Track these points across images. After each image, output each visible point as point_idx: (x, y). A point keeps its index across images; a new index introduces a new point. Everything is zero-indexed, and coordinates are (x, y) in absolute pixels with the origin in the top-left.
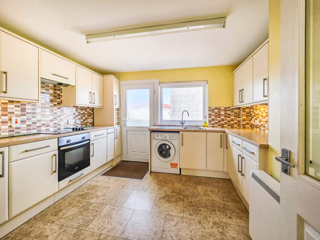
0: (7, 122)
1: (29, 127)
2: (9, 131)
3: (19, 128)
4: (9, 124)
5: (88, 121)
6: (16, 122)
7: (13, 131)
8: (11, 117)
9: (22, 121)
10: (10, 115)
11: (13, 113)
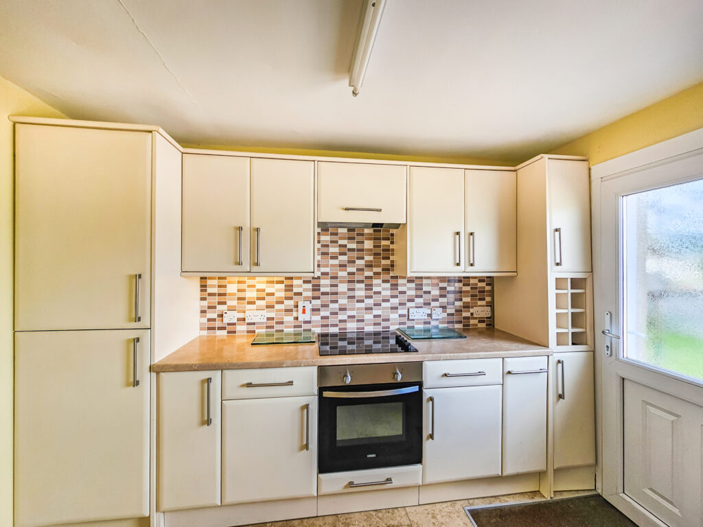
0: (291, 310)
1: (325, 321)
2: (295, 327)
3: (309, 322)
4: (295, 314)
5: (472, 314)
6: (304, 312)
7: (300, 326)
8: (297, 303)
9: (313, 310)
10: (296, 298)
11: (300, 294)
